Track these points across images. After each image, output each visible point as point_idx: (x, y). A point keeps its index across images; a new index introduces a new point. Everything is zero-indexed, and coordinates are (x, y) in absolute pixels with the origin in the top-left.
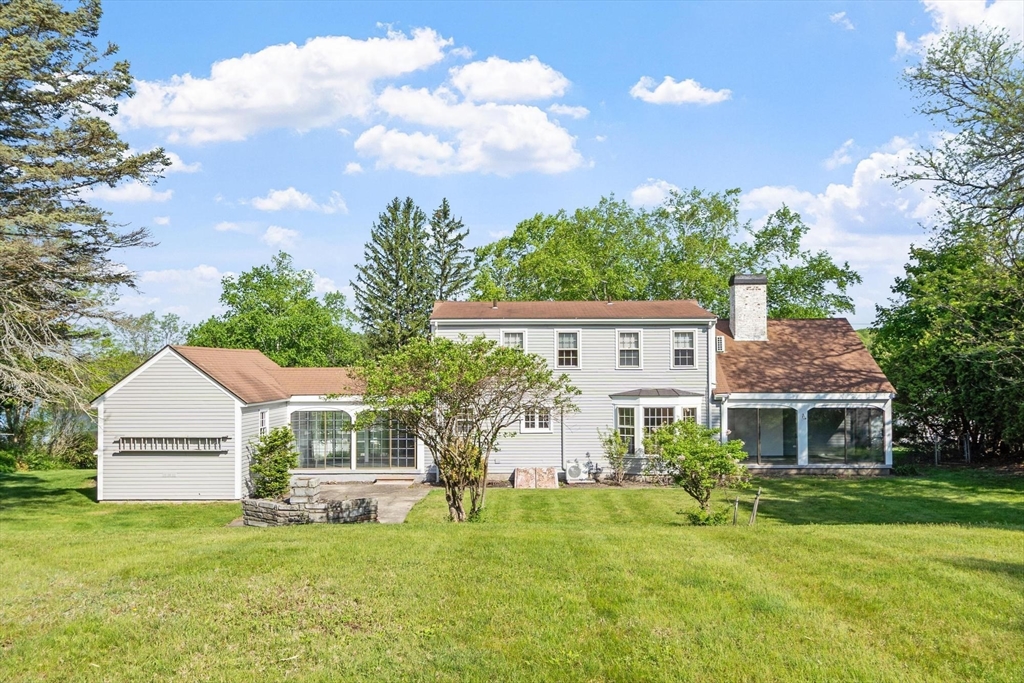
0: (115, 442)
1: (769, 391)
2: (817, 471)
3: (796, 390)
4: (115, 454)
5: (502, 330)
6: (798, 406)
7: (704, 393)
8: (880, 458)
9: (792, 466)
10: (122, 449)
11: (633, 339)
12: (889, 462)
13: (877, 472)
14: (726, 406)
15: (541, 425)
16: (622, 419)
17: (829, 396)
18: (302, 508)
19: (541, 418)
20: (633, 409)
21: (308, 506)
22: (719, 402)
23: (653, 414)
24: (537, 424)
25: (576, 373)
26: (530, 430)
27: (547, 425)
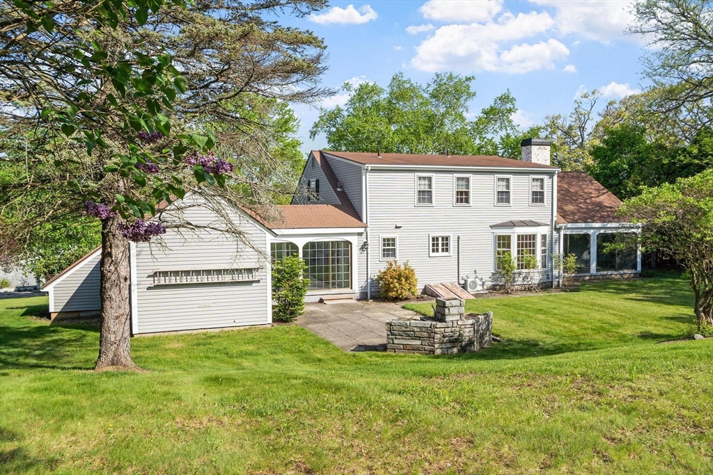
0: (149, 276)
1: (576, 222)
2: (601, 277)
3: (590, 220)
4: (149, 288)
5: (416, 174)
6: (591, 232)
7: (549, 223)
8: (634, 267)
9: (587, 274)
10: (156, 283)
11: (504, 183)
12: (639, 268)
13: (632, 275)
14: (562, 233)
15: (443, 250)
16: (499, 244)
17: (609, 225)
18: (455, 325)
19: (443, 245)
20: (510, 236)
21: (460, 323)
22: (558, 230)
23: (523, 240)
24: (440, 250)
25: (467, 209)
26: (435, 254)
27: (447, 250)
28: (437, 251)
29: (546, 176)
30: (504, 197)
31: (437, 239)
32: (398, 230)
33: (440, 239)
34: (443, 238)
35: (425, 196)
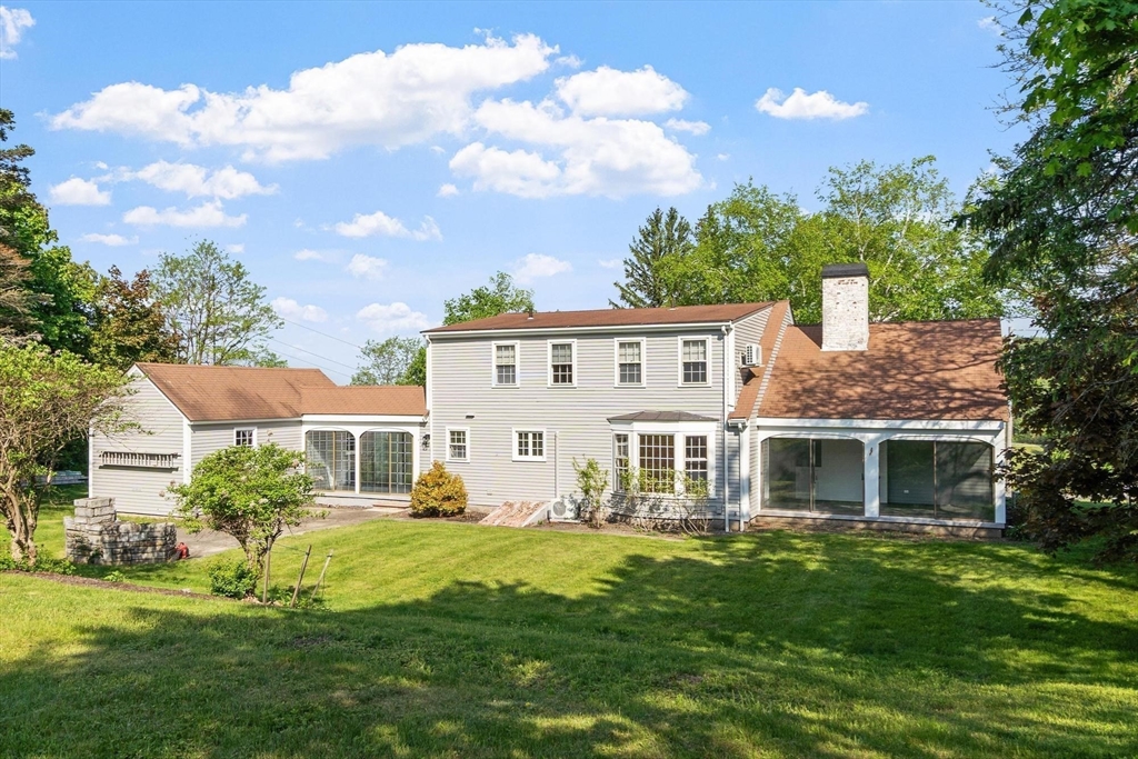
0: (100, 456)
1: (825, 416)
2: (893, 527)
3: (863, 416)
4: (100, 467)
5: (494, 342)
7: (718, 417)
8: (987, 513)
9: (857, 517)
10: (105, 463)
11: (632, 351)
12: (1000, 518)
13: (982, 533)
15: (535, 453)
19: (534, 444)
20: (627, 436)
22: (736, 429)
23: (649, 443)
24: (530, 452)
25: (571, 392)
26: (523, 458)
27: (541, 453)
28: (527, 453)
29: (710, 336)
30: (630, 372)
31: (526, 435)
32: (469, 420)
33: (530, 436)
34: (534, 435)
35: (507, 373)
